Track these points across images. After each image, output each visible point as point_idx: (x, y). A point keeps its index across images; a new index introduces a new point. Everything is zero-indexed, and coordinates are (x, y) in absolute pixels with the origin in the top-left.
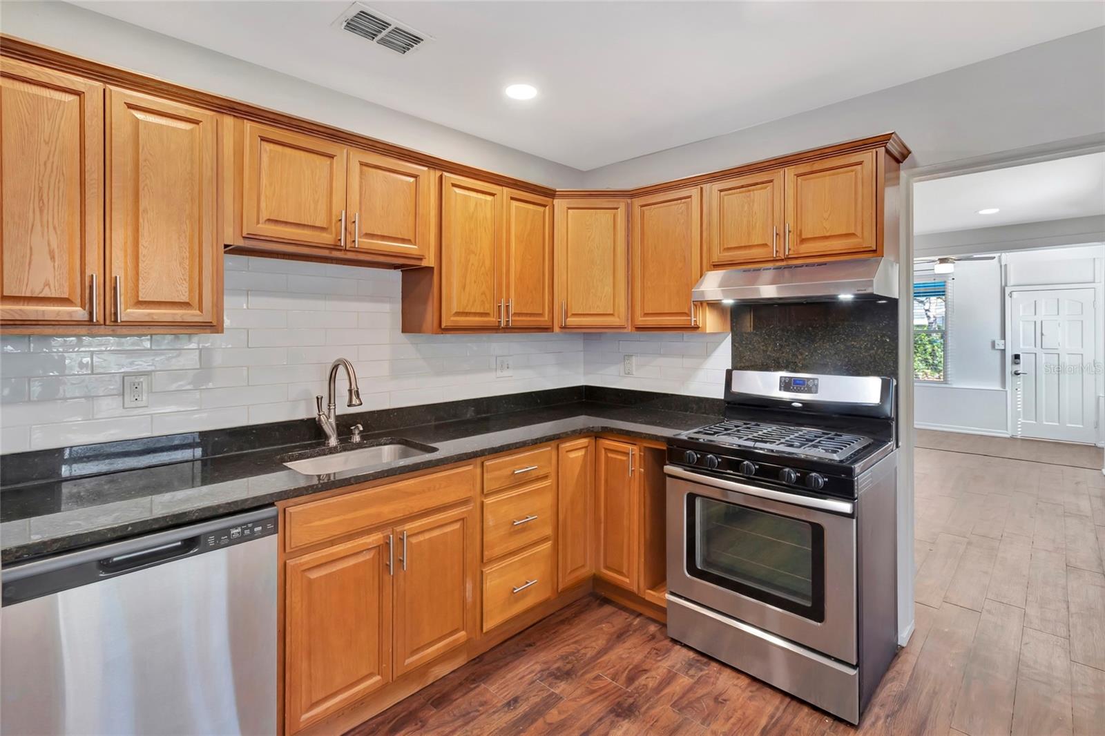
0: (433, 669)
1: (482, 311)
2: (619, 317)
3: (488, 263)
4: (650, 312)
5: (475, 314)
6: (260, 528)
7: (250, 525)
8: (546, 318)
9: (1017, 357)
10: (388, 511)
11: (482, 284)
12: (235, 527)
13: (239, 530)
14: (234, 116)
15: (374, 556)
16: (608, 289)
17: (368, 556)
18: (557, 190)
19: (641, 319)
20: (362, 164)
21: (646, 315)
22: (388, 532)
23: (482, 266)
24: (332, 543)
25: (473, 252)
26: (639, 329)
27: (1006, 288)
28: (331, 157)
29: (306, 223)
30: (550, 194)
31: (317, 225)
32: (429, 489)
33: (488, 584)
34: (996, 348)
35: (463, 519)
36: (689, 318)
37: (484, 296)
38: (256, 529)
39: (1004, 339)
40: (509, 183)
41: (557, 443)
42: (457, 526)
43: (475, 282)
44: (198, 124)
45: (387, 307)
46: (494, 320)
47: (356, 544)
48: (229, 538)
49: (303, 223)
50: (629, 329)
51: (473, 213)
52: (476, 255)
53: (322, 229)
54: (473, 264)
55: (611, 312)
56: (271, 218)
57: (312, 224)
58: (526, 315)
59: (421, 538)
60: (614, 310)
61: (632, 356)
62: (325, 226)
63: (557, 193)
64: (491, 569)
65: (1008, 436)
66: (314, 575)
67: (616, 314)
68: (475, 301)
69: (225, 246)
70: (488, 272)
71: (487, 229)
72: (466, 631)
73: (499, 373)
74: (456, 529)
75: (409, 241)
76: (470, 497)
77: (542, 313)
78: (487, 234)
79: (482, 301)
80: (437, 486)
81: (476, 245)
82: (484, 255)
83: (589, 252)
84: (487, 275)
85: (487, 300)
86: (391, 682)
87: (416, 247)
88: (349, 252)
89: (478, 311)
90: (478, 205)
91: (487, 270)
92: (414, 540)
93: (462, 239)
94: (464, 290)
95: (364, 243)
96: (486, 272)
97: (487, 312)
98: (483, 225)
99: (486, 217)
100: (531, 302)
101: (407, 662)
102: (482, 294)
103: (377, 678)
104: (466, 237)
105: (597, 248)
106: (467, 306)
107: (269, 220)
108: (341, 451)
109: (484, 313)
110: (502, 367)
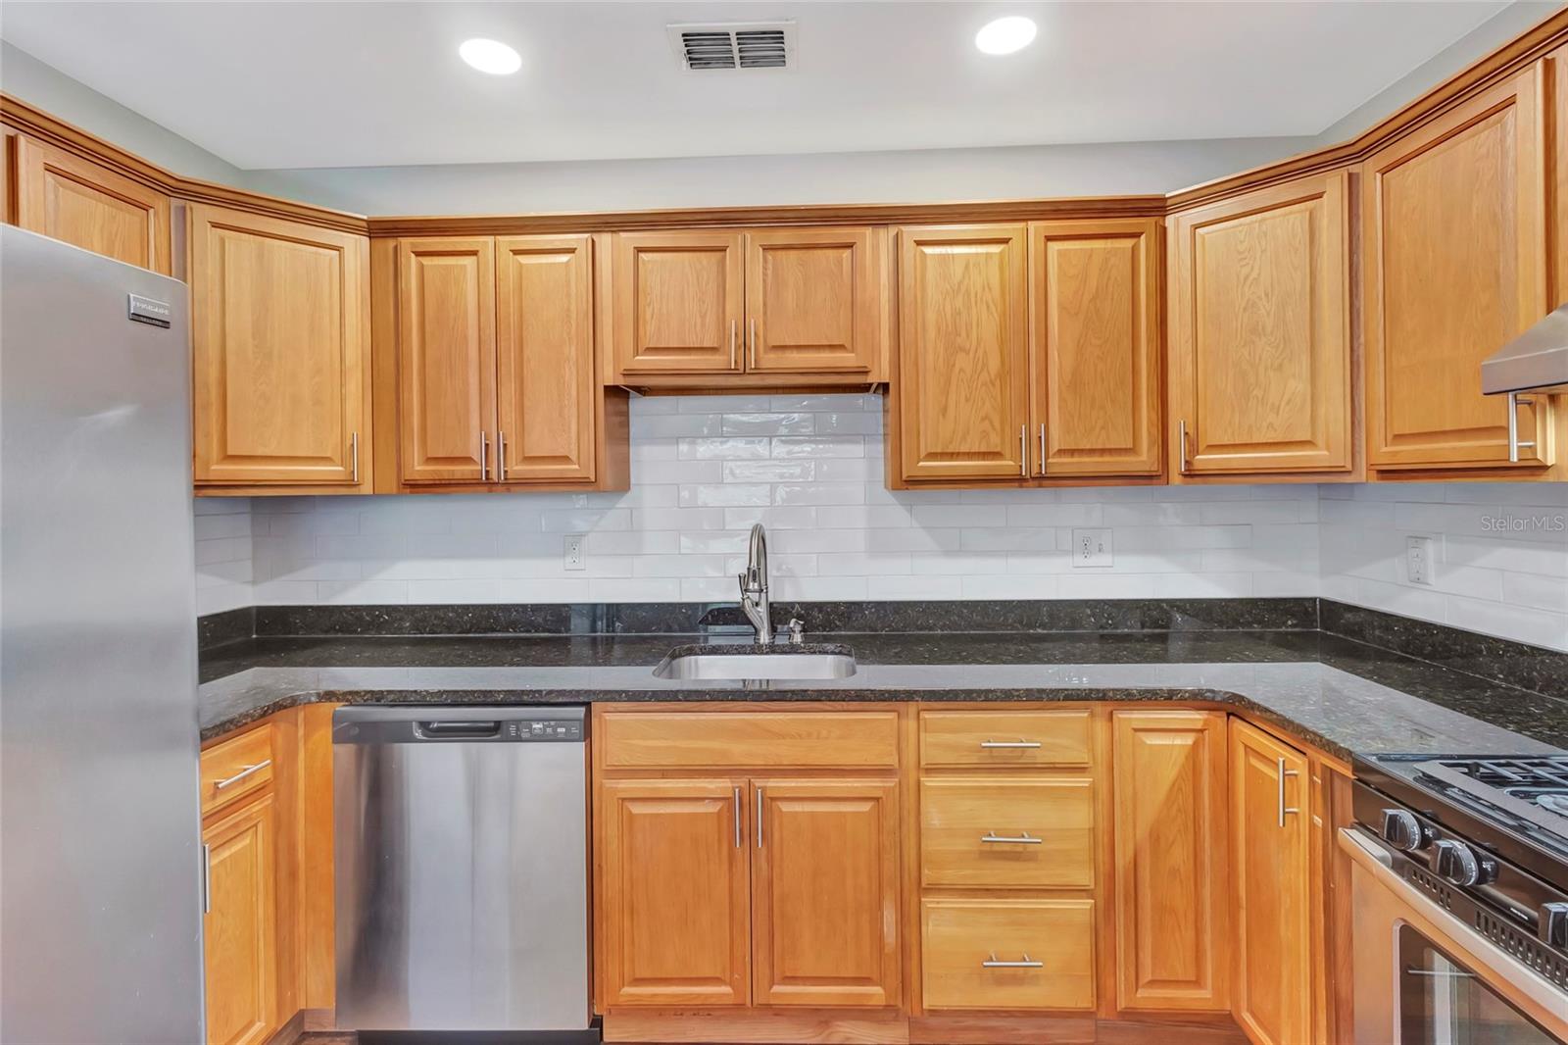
0: (839, 1023)
1: (983, 449)
2: (1328, 448)
3: (994, 364)
4: (1407, 432)
5: (970, 455)
6: (564, 730)
7: (552, 723)
8: (1144, 457)
10: (742, 752)
11: (984, 403)
12: (538, 720)
13: (540, 726)
14: (612, 231)
15: (720, 810)
16: (1299, 386)
17: (712, 808)
18: (1167, 196)
19: (1384, 449)
20: (766, 249)
21: (1399, 438)
22: (742, 782)
23: (982, 369)
24: (665, 773)
25: (962, 349)
26: (1386, 474)
28: (723, 250)
29: (692, 346)
30: (1156, 208)
31: (705, 345)
32: (809, 735)
33: (930, 928)
35: (877, 799)
36: (1504, 442)
37: (987, 422)
38: (559, 730)
40: (1043, 212)
41: (1109, 709)
42: (866, 807)
43: (967, 400)
44: (574, 252)
45: (858, 450)
46: (1011, 463)
47: (691, 785)
48: (530, 732)
49: (687, 346)
50: (1362, 474)
51: (959, 284)
52: (968, 353)
53: (713, 350)
54: (961, 370)
55: (1308, 437)
56: (651, 346)
57: (699, 346)
58: (1091, 452)
59: (797, 807)
60: (1313, 433)
61: (1427, 538)
62: (715, 345)
63: (1169, 202)
64: (938, 903)
66: (637, 809)
67: (1320, 441)
68: (968, 433)
69: (606, 387)
70: (996, 379)
71: (991, 305)
72: (884, 989)
73: (1079, 560)
74: (863, 813)
75: (841, 347)
76: (897, 766)
77: (1130, 449)
78: (992, 313)
79: (984, 431)
80: (824, 733)
81: (968, 336)
82: (985, 352)
83: (1245, 309)
84: (993, 385)
85: (994, 429)
86: (750, 1006)
87: (853, 355)
88: (751, 377)
89: (975, 449)
90: (971, 265)
91: (993, 377)
92: (786, 807)
93: (939, 329)
94: (944, 415)
95: (770, 361)
96: (991, 381)
97: (996, 450)
98: (982, 299)
99: (988, 285)
100: (1103, 428)
101: (776, 989)
102: (983, 419)
103: (726, 989)
104: (947, 326)
105: (1267, 295)
106: (951, 442)
107: (648, 349)
108: (767, 653)
109: (989, 453)
110: (1086, 548)
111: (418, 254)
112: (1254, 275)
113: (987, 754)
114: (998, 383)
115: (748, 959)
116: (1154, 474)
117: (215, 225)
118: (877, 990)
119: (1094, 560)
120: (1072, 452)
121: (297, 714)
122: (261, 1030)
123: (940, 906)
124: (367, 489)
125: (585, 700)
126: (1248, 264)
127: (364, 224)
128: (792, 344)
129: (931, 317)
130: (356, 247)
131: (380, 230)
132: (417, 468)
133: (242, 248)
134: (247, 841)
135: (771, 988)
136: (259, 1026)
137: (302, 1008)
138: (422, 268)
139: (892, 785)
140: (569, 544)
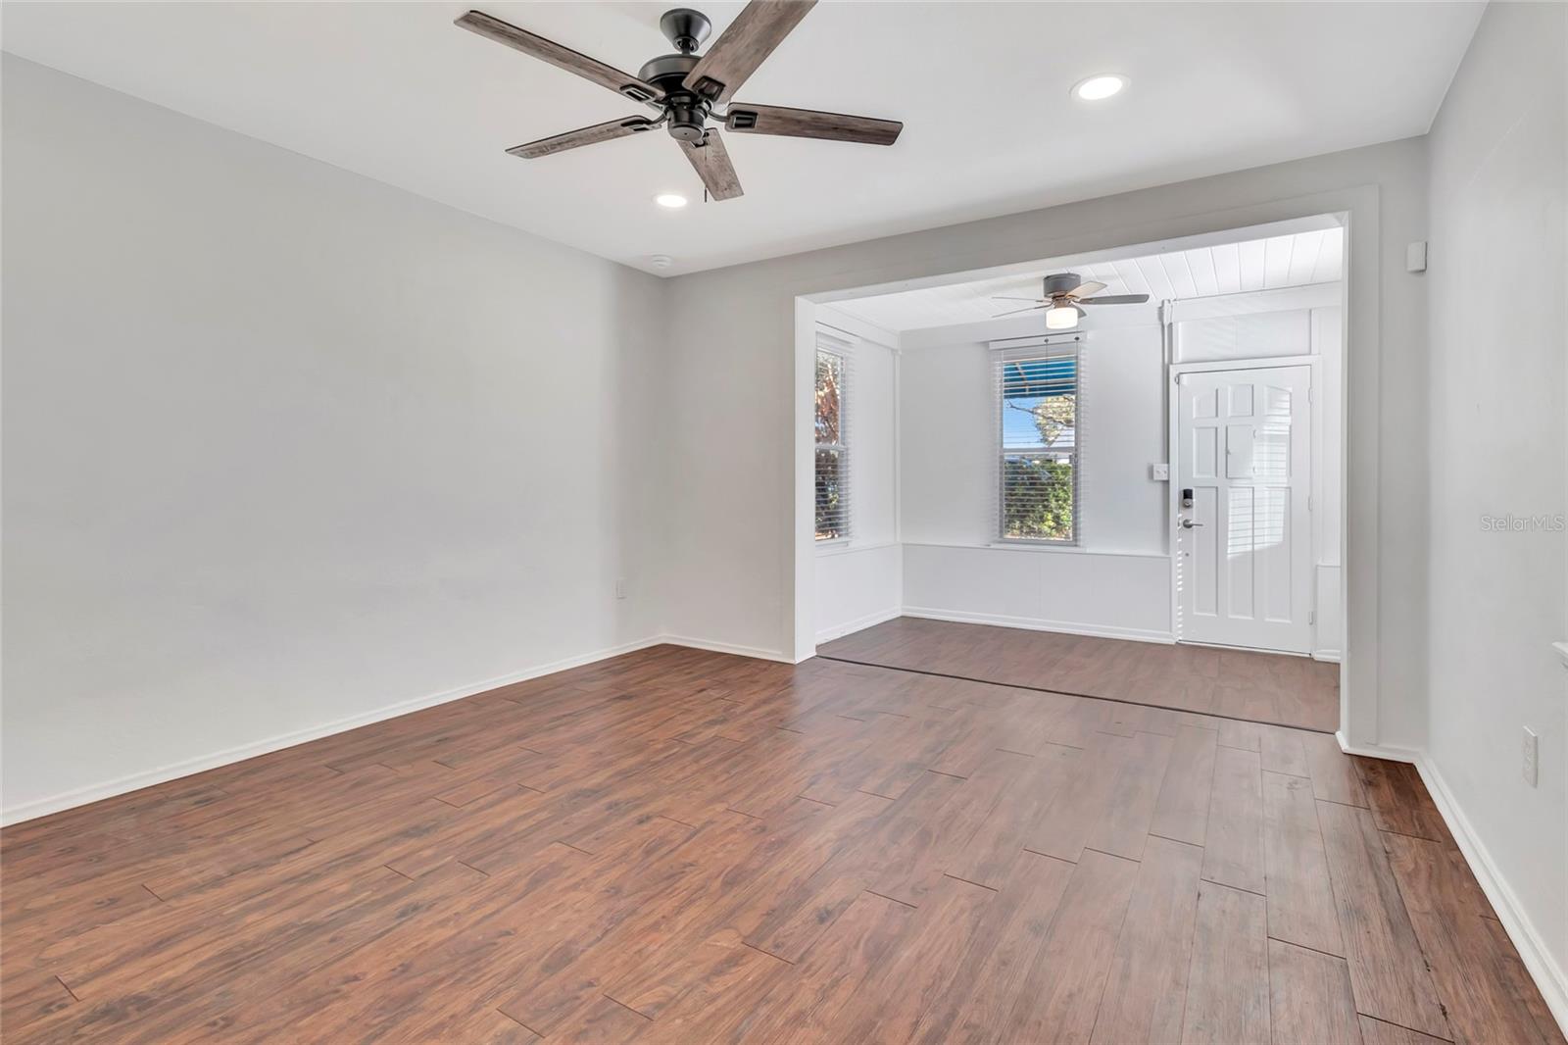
9: (1187, 494)
27: (1171, 366)
34: (1155, 478)
39: (1168, 462)
65: (1172, 642)
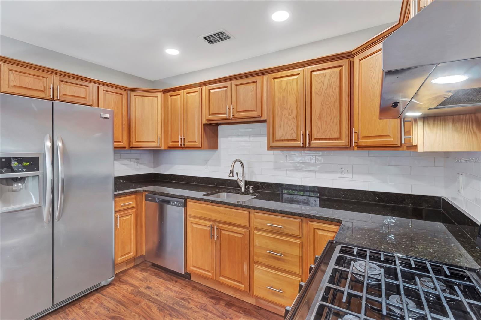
1: (291, 139)
3: (295, 113)
7: (178, 202)
8: (344, 141)
10: (214, 216)
11: (292, 124)
13: (176, 202)
14: (205, 86)
15: (210, 230)
22: (214, 224)
23: (291, 114)
24: (200, 218)
25: (285, 109)
31: (223, 112)
32: (228, 214)
33: (256, 273)
35: (243, 234)
38: (179, 204)
41: (307, 220)
42: (241, 236)
43: (287, 124)
44: (197, 92)
48: (174, 204)
49: (219, 113)
51: (285, 89)
52: (287, 110)
53: (225, 113)
54: (285, 115)
57: (221, 113)
61: (461, 174)
63: (353, 53)
66: (194, 225)
68: (287, 133)
69: (204, 124)
70: (295, 117)
71: (294, 94)
72: (244, 286)
73: (340, 175)
74: (240, 237)
75: (254, 110)
76: (248, 226)
77: (339, 138)
78: (294, 97)
79: (292, 133)
80: (231, 214)
81: (287, 105)
82: (292, 109)
83: (372, 88)
84: (294, 119)
85: (295, 132)
86: (215, 280)
87: (256, 112)
88: (233, 120)
89: (289, 139)
90: (288, 83)
91: (294, 116)
92: (223, 232)
93: (279, 103)
94: (280, 128)
95: (237, 115)
96: (294, 118)
97: (295, 139)
98: (291, 93)
99: (293, 88)
100: (329, 131)
101: (221, 278)
102: (291, 129)
103: (210, 274)
104: (281, 102)
105: (377, 83)
106: (282, 136)
107: (211, 114)
108: (242, 194)
109: (293, 140)
110: (342, 171)
111: (171, 96)
112: (374, 76)
113: (270, 227)
114: (296, 118)
115: (215, 268)
116: (347, 146)
117: (135, 96)
118: (243, 286)
119: (346, 175)
120: (319, 139)
121: (143, 194)
122: (132, 255)
123: (259, 268)
124: (162, 148)
125: (185, 199)
126: (372, 72)
127: (162, 91)
128: (242, 110)
129: (277, 100)
130: (160, 96)
131: (165, 92)
132: (170, 144)
133: (139, 99)
134: (129, 217)
135: (219, 277)
136: (131, 254)
137: (143, 254)
138: (171, 99)
139: (247, 231)
140: (205, 162)
